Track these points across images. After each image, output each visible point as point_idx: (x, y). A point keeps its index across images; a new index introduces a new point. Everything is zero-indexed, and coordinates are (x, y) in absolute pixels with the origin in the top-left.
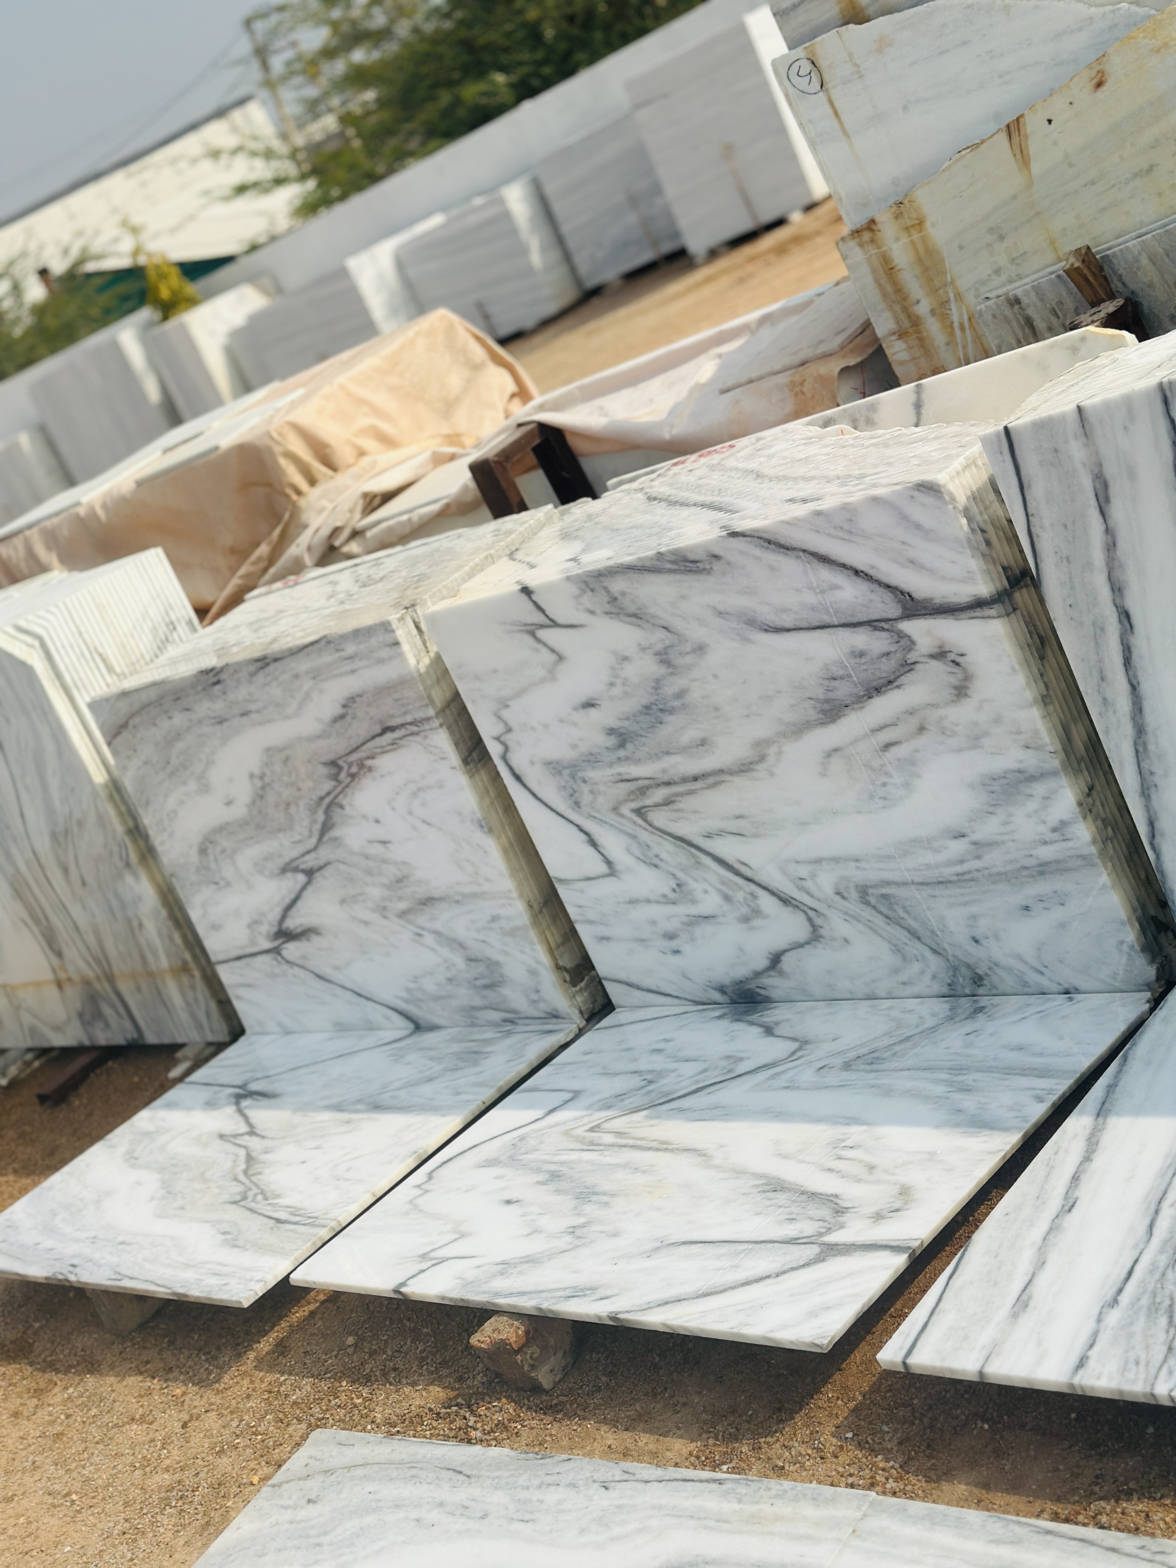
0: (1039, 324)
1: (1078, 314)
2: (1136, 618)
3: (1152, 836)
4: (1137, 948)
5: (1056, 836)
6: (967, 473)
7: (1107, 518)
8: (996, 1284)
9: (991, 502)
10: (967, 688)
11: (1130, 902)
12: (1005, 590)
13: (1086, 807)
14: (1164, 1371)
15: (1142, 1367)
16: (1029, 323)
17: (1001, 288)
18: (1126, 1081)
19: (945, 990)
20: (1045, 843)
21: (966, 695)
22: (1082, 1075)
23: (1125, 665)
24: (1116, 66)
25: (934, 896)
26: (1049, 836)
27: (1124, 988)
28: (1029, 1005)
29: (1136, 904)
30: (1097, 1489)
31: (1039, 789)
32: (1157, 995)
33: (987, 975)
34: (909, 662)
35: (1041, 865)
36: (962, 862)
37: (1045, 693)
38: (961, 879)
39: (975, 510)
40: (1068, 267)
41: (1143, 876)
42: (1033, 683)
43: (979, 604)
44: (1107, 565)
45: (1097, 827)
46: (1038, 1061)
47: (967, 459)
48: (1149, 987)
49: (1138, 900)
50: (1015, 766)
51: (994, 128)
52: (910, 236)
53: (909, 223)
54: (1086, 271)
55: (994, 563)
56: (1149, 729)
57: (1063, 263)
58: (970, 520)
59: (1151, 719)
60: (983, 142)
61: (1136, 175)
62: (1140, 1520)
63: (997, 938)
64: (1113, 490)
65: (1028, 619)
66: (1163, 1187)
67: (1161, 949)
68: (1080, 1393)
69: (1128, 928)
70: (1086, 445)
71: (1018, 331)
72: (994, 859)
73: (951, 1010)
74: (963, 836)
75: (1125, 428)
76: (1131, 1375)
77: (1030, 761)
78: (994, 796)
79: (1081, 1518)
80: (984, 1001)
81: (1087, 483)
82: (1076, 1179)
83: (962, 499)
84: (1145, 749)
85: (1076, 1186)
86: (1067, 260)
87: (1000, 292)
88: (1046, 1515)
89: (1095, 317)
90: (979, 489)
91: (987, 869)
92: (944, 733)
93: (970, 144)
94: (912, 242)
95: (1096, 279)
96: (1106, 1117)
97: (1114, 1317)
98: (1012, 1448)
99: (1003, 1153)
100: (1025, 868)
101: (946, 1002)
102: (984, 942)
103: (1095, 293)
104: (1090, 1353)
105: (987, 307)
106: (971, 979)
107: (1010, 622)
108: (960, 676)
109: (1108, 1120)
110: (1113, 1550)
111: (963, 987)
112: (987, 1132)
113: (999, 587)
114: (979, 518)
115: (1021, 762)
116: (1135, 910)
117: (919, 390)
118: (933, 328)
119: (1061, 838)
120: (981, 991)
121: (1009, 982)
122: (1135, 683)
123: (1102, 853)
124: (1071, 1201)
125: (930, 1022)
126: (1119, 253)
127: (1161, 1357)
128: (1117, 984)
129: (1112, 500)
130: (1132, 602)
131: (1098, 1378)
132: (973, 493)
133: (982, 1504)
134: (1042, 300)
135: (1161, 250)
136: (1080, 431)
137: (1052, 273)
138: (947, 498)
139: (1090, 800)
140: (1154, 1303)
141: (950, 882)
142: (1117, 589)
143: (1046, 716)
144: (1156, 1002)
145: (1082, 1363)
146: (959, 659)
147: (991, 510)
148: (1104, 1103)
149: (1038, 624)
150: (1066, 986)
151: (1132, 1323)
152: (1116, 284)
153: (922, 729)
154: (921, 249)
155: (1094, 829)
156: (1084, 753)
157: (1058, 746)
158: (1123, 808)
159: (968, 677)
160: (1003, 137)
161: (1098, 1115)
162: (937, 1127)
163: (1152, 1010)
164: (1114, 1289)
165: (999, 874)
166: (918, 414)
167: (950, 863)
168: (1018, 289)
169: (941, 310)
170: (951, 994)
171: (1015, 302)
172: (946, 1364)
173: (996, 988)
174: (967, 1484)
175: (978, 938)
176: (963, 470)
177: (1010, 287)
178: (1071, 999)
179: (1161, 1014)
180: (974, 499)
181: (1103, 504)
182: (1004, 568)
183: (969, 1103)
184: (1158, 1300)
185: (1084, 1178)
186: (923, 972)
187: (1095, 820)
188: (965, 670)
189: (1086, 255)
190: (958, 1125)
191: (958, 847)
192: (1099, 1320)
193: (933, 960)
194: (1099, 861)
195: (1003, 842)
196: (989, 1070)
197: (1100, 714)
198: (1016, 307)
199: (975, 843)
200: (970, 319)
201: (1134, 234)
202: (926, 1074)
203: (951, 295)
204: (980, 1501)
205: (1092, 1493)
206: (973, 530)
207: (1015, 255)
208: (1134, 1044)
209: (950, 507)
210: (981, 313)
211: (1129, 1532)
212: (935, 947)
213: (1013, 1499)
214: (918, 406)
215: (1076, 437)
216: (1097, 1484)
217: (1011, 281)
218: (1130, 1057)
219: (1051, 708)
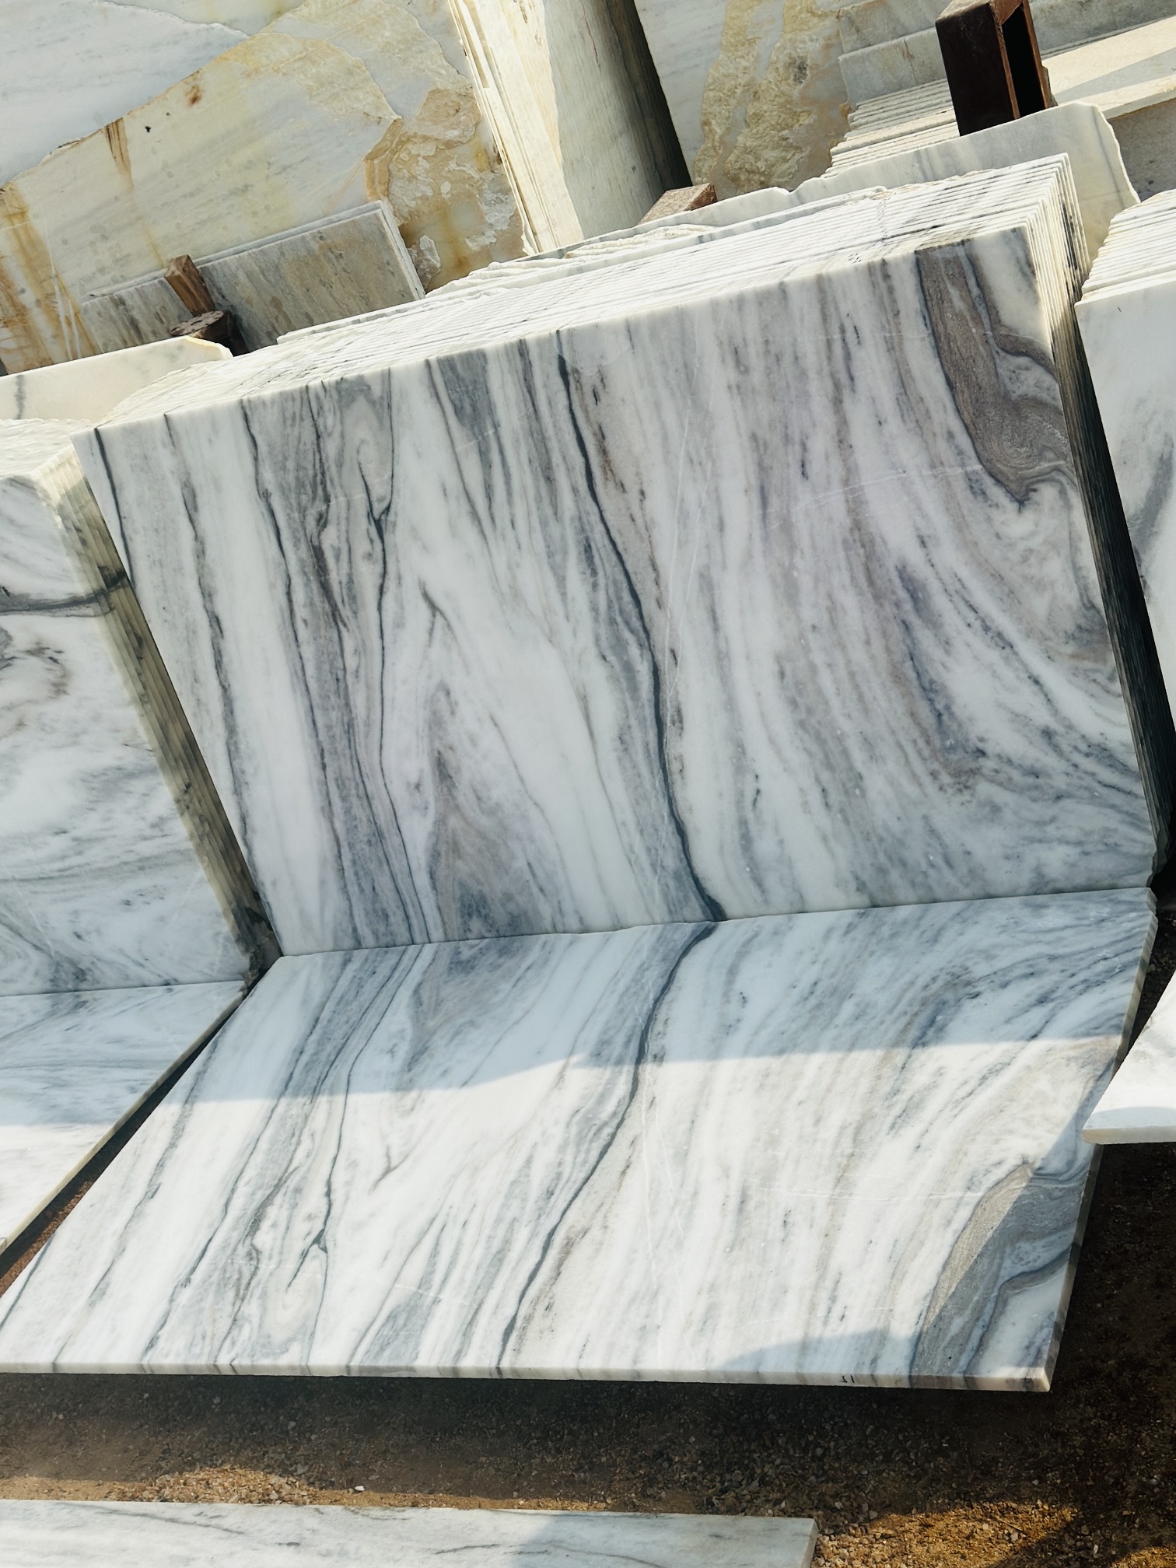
0: (144, 327)
1: (181, 322)
2: (225, 624)
3: (245, 832)
4: (233, 939)
5: (156, 832)
6: (62, 472)
7: (196, 524)
8: (76, 1275)
9: (87, 502)
10: (64, 684)
11: (226, 896)
12: (102, 590)
13: (184, 805)
14: (228, 1343)
15: (208, 1341)
16: (134, 324)
17: (105, 286)
18: (216, 1066)
19: (48, 986)
20: (145, 839)
21: (65, 692)
22: (175, 1064)
23: (217, 668)
24: (210, 84)
25: (36, 893)
26: (148, 832)
27: (222, 977)
28: (130, 997)
29: (231, 897)
30: (163, 1464)
31: (139, 786)
32: (250, 983)
33: (90, 970)
34: (6, 657)
35: (140, 860)
36: (63, 858)
37: (143, 691)
38: (65, 875)
39: (69, 509)
40: (169, 274)
41: (238, 869)
42: (131, 683)
43: (75, 602)
44: (198, 571)
45: (194, 823)
46: (136, 1053)
47: (61, 457)
48: (244, 976)
49: (234, 893)
50: (116, 763)
51: (96, 127)
52: (13, 224)
53: (11, 211)
54: (185, 278)
55: (90, 561)
56: (240, 730)
57: (164, 271)
58: (64, 519)
59: (241, 720)
60: (83, 140)
61: (232, 193)
62: (200, 1489)
63: (99, 932)
64: (201, 500)
65: (125, 619)
66: (241, 1166)
67: (255, 939)
68: (149, 1372)
69: (224, 920)
70: (174, 454)
71: (124, 332)
72: (96, 855)
73: (53, 1005)
74: (65, 832)
75: (210, 441)
76: (196, 1350)
77: (129, 758)
78: (94, 792)
79: (146, 1494)
80: (86, 996)
81: (176, 491)
82: (160, 1165)
83: (56, 497)
84: (237, 749)
85: (161, 1172)
86: (169, 267)
87: (105, 291)
88: (113, 1496)
89: (196, 327)
90: (74, 489)
91: (88, 864)
92: (43, 730)
93: (70, 140)
94: (15, 231)
95: (196, 289)
96: (193, 1103)
97: (186, 1295)
98: (85, 1435)
99: (93, 1146)
100: (126, 863)
101: (48, 998)
102: (86, 937)
103: (197, 303)
104: (160, 1333)
105: (93, 304)
106: (74, 974)
107: (107, 621)
108: (59, 673)
109: (195, 1105)
110: (172, 1520)
111: (66, 983)
112: (79, 1126)
113: (95, 586)
114: (74, 517)
115: (120, 759)
116: (230, 903)
117: (20, 382)
118: (39, 319)
119: (160, 834)
120: (83, 986)
121: (109, 975)
122: (226, 685)
123: (199, 848)
124: (155, 1187)
125: (31, 1019)
126: (218, 268)
127: (226, 1328)
128: (214, 974)
129: (200, 508)
130: (222, 609)
131: (166, 1356)
132: (67, 492)
133: (53, 1493)
134: (145, 303)
135: (257, 269)
136: (167, 440)
137: (156, 278)
138: (40, 495)
139: (187, 797)
140: (224, 1278)
141: (51, 878)
142: (207, 594)
143: (144, 714)
144: (249, 989)
145: (152, 1344)
146: (56, 656)
147: (86, 510)
148: (192, 1089)
149: (135, 623)
150: (166, 977)
151: (202, 1300)
152: (216, 297)
153: (20, 724)
154: (24, 237)
155: (190, 824)
156: (182, 750)
157: (156, 744)
158: (218, 805)
159: (66, 675)
160: (102, 138)
161: (186, 1102)
162: (31, 1124)
163: (244, 997)
164: (188, 1269)
165: (102, 869)
166: (21, 406)
167: (53, 859)
168: (124, 289)
169: (47, 301)
170: (54, 989)
171: (120, 302)
172: (21, 1360)
173: (98, 982)
174: (39, 1476)
175: (80, 933)
176: (57, 468)
177: (115, 287)
178: (170, 990)
179: (250, 1001)
180: (69, 497)
181: (191, 512)
182: (101, 568)
183: (63, 1098)
184: (227, 1275)
185: (169, 1164)
186: (25, 969)
187: (192, 816)
188: (63, 667)
189: (186, 263)
190: (51, 1121)
191: (59, 844)
192: (172, 1301)
193: (35, 956)
194: (196, 857)
195: (103, 839)
196: (85, 1064)
197: (195, 715)
198: (121, 308)
199: (75, 839)
200: (76, 314)
201: (231, 250)
202: (24, 1072)
203: (57, 288)
204: (51, 1490)
205: (160, 1468)
206: (68, 529)
207: (118, 256)
208: (224, 1031)
209: (44, 504)
210: (86, 311)
211: (190, 1501)
212: (35, 942)
213: (82, 1484)
214: (20, 397)
215: (164, 446)
216: (164, 1459)
217: (115, 281)
218: (219, 1045)
219: (149, 706)
